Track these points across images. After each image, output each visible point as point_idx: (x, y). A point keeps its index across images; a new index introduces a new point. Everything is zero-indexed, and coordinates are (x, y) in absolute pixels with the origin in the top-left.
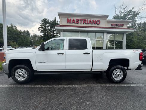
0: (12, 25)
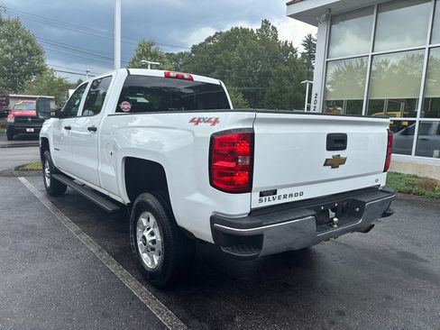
0: (266, 24)
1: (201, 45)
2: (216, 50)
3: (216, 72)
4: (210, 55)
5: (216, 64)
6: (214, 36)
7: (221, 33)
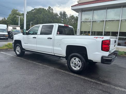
0: (50, 8)
1: (30, 12)
2: (35, 14)
3: (36, 20)
4: (33, 15)
5: (35, 18)
6: (34, 9)
7: (36, 9)
